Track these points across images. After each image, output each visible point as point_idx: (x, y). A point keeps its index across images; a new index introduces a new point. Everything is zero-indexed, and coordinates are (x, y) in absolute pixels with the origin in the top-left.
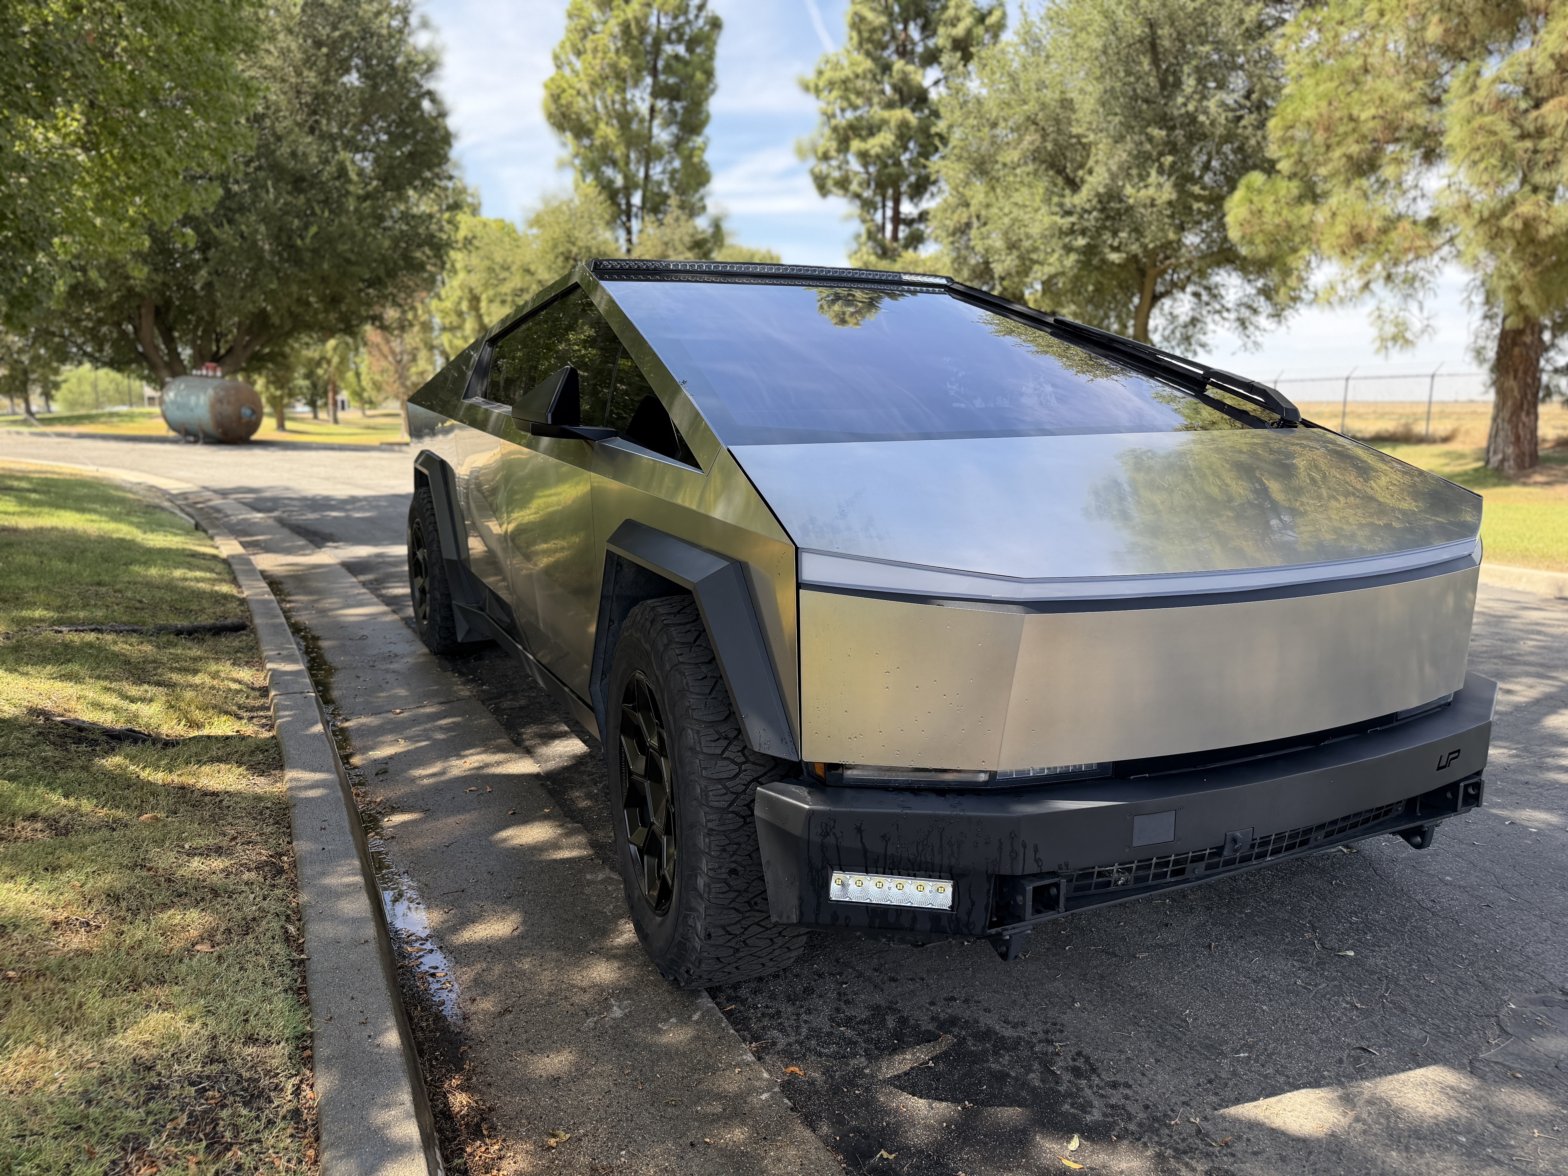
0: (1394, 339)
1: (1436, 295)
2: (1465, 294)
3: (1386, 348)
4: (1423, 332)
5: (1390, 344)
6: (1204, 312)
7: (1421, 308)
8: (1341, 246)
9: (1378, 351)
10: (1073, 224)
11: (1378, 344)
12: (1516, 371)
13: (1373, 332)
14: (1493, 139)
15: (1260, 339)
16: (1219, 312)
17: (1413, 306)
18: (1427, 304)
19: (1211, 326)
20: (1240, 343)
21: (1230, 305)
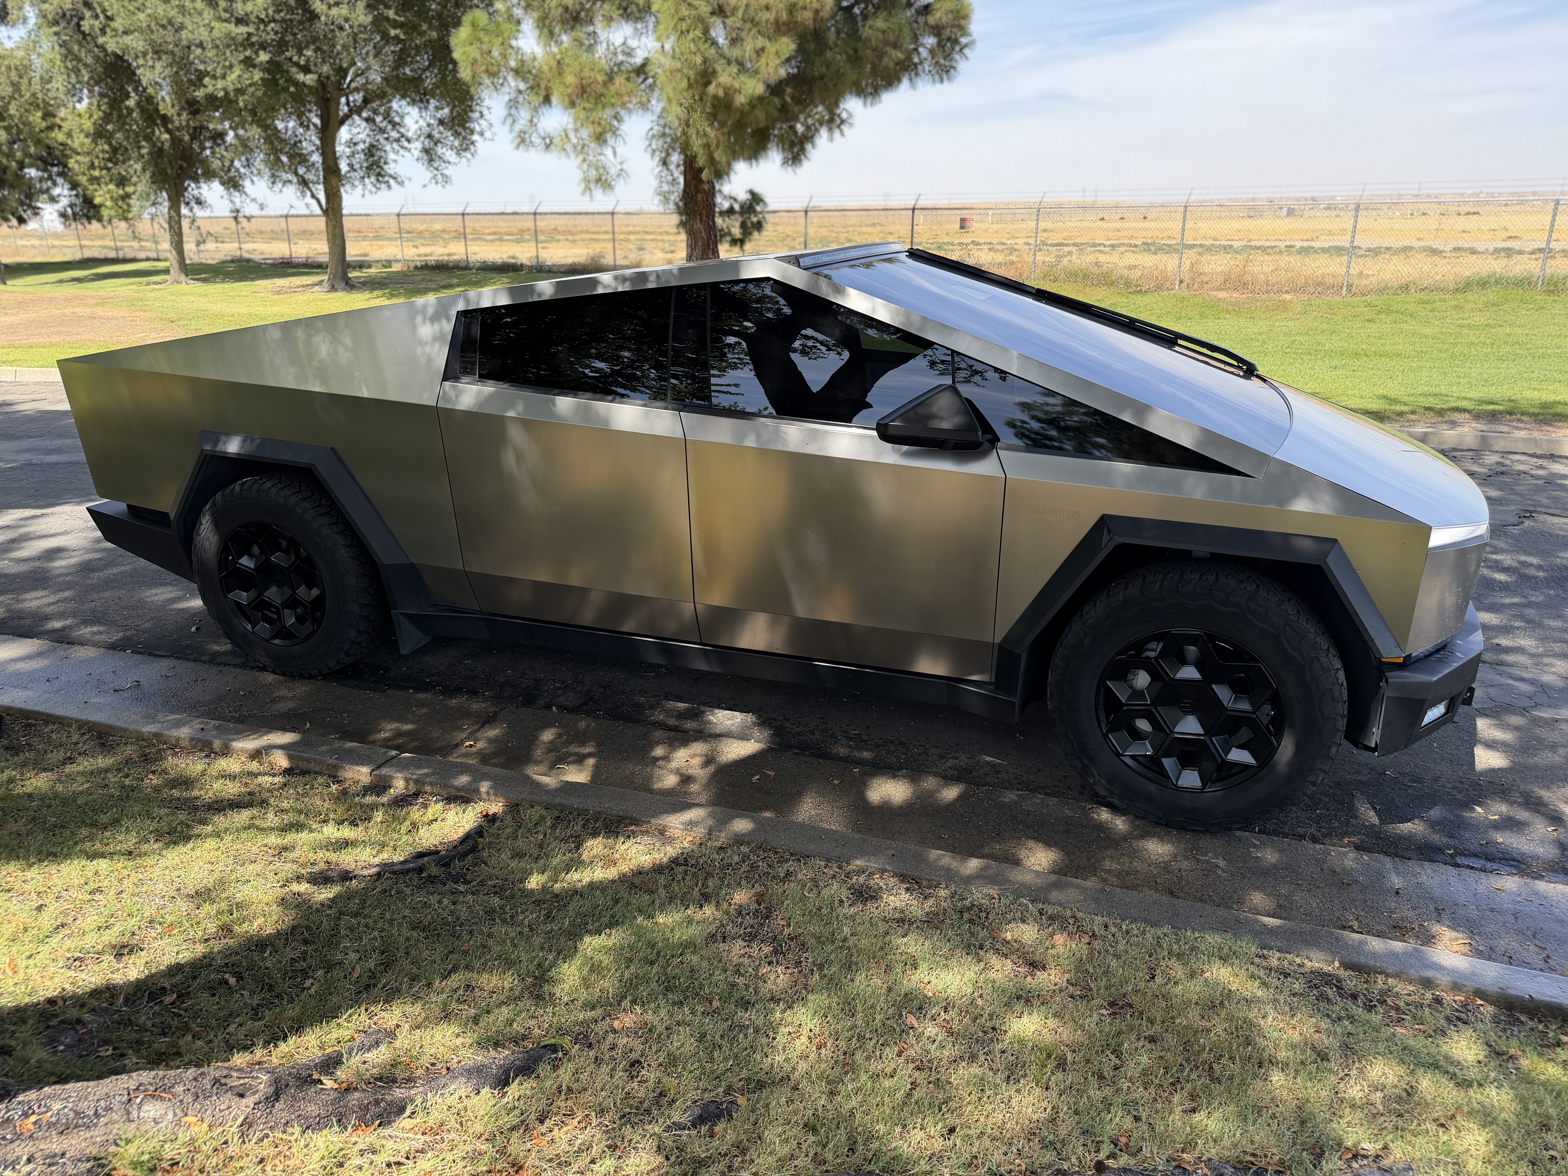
0: (598, 180)
1: (625, 142)
2: (647, 143)
3: (590, 189)
4: (619, 175)
5: (592, 186)
6: (382, 141)
7: (615, 153)
8: (569, 96)
9: (583, 193)
10: (249, 34)
11: (583, 186)
12: (701, 215)
13: (578, 175)
14: (693, 12)
15: (446, 172)
16: (398, 140)
17: (609, 151)
18: (619, 150)
19: (392, 156)
20: (430, 175)
21: (410, 135)
